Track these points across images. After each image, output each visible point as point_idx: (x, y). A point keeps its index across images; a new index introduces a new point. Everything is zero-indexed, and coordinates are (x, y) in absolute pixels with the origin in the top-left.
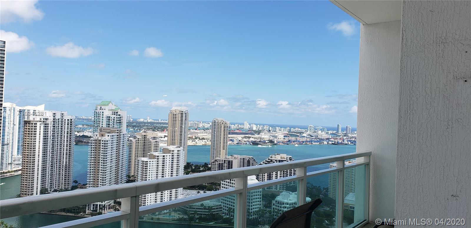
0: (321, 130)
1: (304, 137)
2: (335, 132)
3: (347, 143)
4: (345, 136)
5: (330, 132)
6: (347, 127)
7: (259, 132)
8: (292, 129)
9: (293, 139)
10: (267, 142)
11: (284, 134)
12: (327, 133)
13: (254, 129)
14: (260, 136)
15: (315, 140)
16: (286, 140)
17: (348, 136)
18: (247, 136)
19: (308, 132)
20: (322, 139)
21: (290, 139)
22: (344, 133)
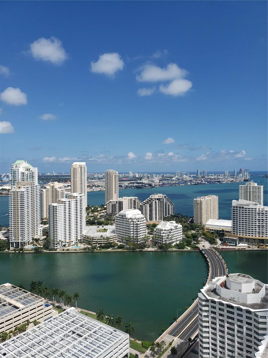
0: (185, 174)
1: (174, 180)
2: (196, 175)
3: (204, 183)
4: (203, 178)
5: (192, 176)
6: (204, 171)
7: (141, 179)
8: (165, 175)
9: (166, 182)
10: (147, 185)
11: (159, 179)
12: (190, 176)
13: (137, 176)
14: (142, 181)
15: (182, 182)
16: (160, 184)
17: (205, 178)
18: (132, 182)
19: (176, 177)
20: (186, 181)
21: (163, 182)
22: (202, 175)
